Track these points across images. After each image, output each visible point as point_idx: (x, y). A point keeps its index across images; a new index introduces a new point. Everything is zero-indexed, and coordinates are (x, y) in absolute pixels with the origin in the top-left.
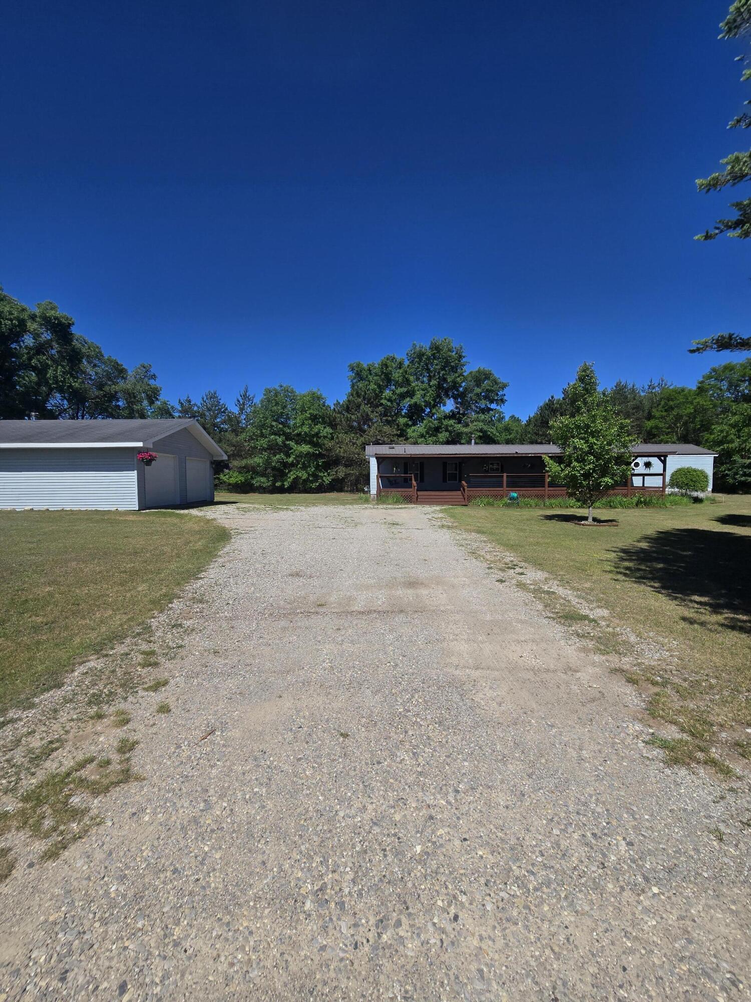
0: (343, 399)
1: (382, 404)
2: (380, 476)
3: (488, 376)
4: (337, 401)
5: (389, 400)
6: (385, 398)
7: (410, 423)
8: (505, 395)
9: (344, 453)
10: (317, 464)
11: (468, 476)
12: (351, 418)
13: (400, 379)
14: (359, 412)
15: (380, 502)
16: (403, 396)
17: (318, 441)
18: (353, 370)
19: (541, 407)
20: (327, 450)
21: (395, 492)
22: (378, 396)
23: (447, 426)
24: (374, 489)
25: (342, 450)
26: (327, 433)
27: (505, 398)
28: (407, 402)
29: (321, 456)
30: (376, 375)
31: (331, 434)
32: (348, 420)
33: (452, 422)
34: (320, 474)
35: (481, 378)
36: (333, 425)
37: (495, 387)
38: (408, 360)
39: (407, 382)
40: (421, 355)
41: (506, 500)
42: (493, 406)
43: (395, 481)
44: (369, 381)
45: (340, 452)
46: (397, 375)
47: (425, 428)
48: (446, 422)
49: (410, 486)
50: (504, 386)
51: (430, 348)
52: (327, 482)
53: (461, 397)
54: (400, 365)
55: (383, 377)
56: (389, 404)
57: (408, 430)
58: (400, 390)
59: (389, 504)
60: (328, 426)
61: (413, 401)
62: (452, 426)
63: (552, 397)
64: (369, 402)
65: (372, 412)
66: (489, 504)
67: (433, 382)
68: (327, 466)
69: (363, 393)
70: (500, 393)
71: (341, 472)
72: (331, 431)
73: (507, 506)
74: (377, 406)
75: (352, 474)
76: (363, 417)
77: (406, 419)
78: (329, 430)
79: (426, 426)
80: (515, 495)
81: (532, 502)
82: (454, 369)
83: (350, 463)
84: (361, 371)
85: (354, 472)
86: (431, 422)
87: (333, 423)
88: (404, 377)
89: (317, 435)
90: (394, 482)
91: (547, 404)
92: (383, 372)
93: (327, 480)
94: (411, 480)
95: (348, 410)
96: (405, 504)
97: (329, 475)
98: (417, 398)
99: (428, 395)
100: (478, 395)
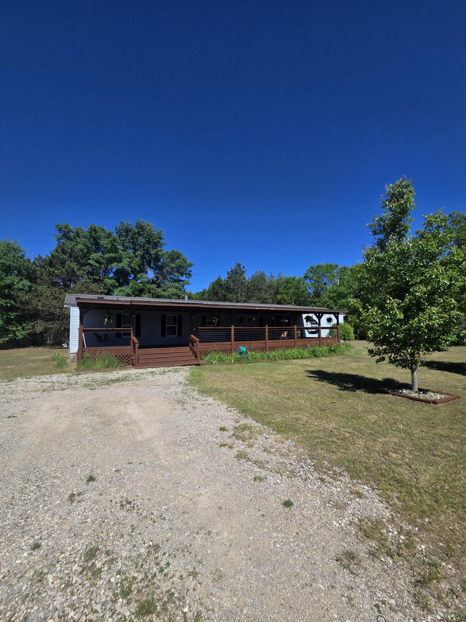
0: (46, 254)
1: (89, 264)
2: (83, 330)
3: (178, 256)
4: (39, 256)
5: (98, 262)
6: (93, 259)
7: (117, 284)
8: (191, 271)
9: (43, 306)
10: (7, 318)
11: (197, 329)
12: (54, 272)
13: (109, 246)
14: (63, 267)
15: (82, 368)
16: (111, 261)
17: (10, 292)
18: (60, 230)
19: (213, 282)
20: (22, 303)
21: (106, 351)
22: (86, 256)
23: (150, 289)
24: (74, 345)
25: (40, 304)
26: (23, 285)
27: (191, 273)
28: (115, 266)
29: (13, 309)
30: (85, 237)
31: (29, 287)
32: (50, 274)
33: (154, 286)
34: (10, 329)
35: (175, 257)
36: (32, 277)
37: (184, 265)
38: (116, 233)
39: (115, 250)
40: (127, 231)
41: (235, 355)
42: (183, 278)
43: (106, 336)
44: (77, 242)
45: (37, 305)
46: (104, 242)
47: (131, 289)
48: (149, 286)
49: (127, 343)
50: (191, 265)
51: (136, 227)
52: (20, 337)
53: (159, 269)
54: (109, 235)
55: (92, 240)
56: (97, 265)
57: (115, 290)
58: (107, 255)
59: (97, 370)
60: (26, 279)
61: (120, 265)
62: (153, 289)
63: (220, 277)
64: (76, 260)
65: (79, 269)
66: (221, 361)
67: (139, 253)
68: (20, 320)
69: (69, 250)
70: (189, 269)
71: (39, 326)
72: (29, 284)
73: (238, 361)
74: (85, 265)
75: (51, 328)
76: (68, 272)
77: (113, 281)
78: (27, 283)
79: (132, 287)
80: (243, 349)
81: (258, 355)
82: (156, 245)
83: (50, 317)
84: (69, 232)
85: (55, 326)
86: (137, 284)
87: (33, 277)
88: (113, 244)
89: (9, 286)
90: (103, 338)
91: (216, 281)
92: (91, 236)
93: (20, 335)
94: (130, 334)
95: (51, 264)
96: (122, 368)
97: (23, 329)
98: (124, 264)
99: (134, 262)
100: (172, 268)
